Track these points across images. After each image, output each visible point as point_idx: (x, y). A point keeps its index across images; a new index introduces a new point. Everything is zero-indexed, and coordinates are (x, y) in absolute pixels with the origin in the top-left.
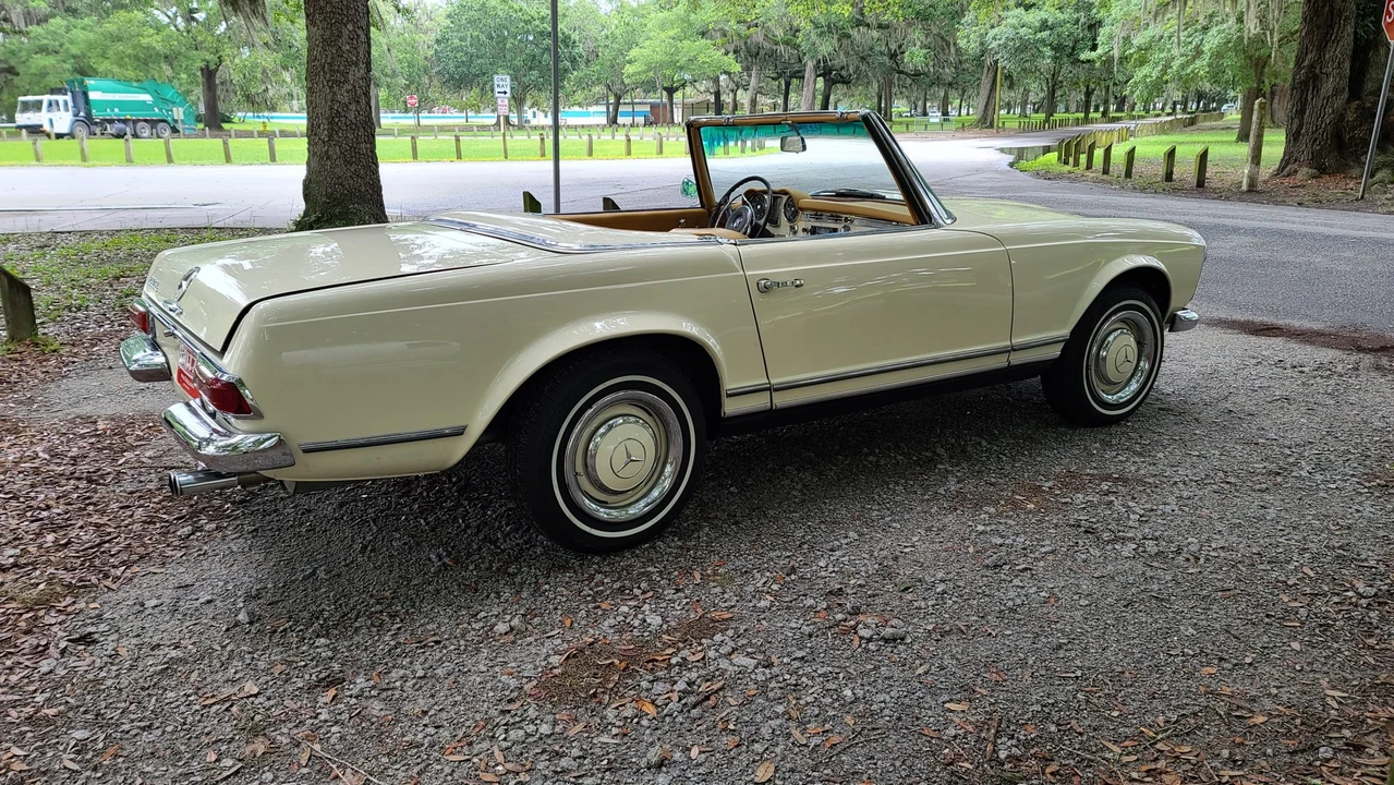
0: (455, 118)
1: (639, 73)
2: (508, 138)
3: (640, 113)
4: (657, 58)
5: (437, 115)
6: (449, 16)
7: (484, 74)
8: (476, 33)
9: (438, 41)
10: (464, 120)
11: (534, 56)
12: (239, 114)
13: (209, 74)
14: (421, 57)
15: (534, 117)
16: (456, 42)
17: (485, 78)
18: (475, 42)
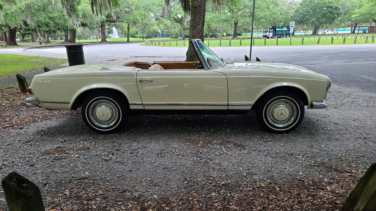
0: (302, 33)
1: (357, 17)
2: (292, 39)
3: (361, 30)
4: (364, 12)
5: (298, 32)
6: (300, 4)
7: (308, 20)
8: (307, 8)
9: (295, 12)
10: (304, 33)
11: (325, 14)
12: (244, 34)
13: (236, 24)
14: (290, 17)
15: (328, 31)
16: (301, 11)
17: (308, 21)
18: (306, 11)
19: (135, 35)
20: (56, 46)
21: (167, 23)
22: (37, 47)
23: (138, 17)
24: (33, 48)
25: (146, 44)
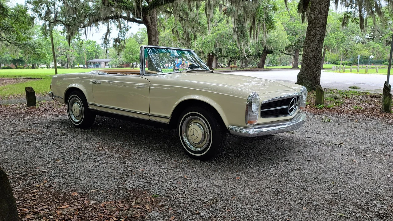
19: (337, 62)
20: (242, 71)
21: (375, 47)
22: (225, 71)
23: (333, 41)
24: (221, 72)
25: (332, 71)
